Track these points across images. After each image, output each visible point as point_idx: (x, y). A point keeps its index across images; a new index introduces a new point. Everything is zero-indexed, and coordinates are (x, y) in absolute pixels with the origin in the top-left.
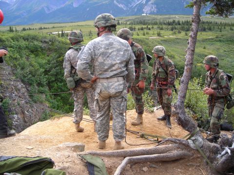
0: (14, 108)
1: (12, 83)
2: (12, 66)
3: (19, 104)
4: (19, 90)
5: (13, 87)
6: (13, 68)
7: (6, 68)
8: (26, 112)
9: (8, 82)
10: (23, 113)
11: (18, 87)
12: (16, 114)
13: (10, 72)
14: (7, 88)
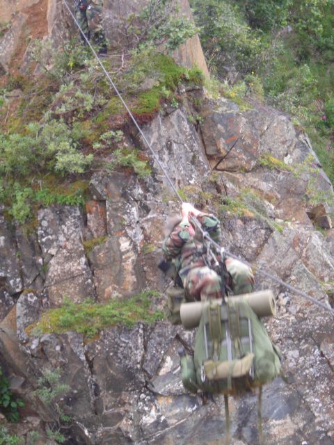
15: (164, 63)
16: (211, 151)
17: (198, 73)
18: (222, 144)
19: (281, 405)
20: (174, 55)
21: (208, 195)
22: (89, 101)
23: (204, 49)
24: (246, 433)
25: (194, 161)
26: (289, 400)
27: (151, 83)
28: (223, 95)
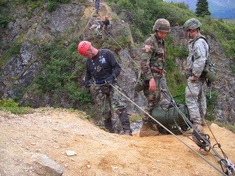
0: (221, 103)
1: (226, 77)
2: (230, 59)
3: (227, 100)
4: (232, 86)
5: (226, 81)
6: (232, 62)
7: (224, 59)
8: (232, 110)
9: (222, 75)
10: (229, 110)
11: (231, 83)
12: (222, 109)
13: (227, 66)
14: (220, 81)
15: (124, 39)
16: (132, 56)
17: (130, 42)
18: (134, 55)
19: (142, 104)
20: (126, 38)
21: (131, 64)
22: (109, 46)
23: (133, 37)
24: (136, 109)
25: (128, 58)
26: (144, 103)
27: (121, 43)
28: (135, 45)
